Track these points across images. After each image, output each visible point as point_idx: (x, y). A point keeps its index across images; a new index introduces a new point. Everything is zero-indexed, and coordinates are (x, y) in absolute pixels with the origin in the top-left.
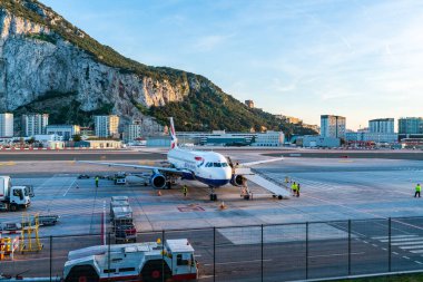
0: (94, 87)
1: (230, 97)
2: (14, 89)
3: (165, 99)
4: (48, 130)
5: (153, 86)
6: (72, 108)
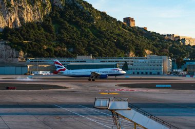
1: (103, 14)
3: (21, 19)
5: (6, 4)
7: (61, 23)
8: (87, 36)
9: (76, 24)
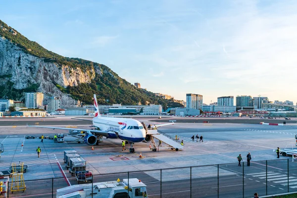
0: (24, 72)
1: (124, 80)
3: (78, 81)
5: (69, 71)
6: (7, 87)
7: (101, 84)
8: (116, 93)
9: (110, 85)
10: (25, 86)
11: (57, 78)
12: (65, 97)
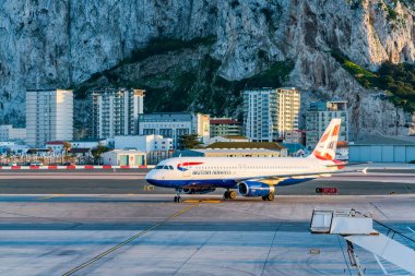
0: (249, 25)
2: (84, 37)
4: (142, 126)
5: (386, 13)
6: (201, 74)
10: (252, 69)
11: (348, 40)
12: (372, 102)
